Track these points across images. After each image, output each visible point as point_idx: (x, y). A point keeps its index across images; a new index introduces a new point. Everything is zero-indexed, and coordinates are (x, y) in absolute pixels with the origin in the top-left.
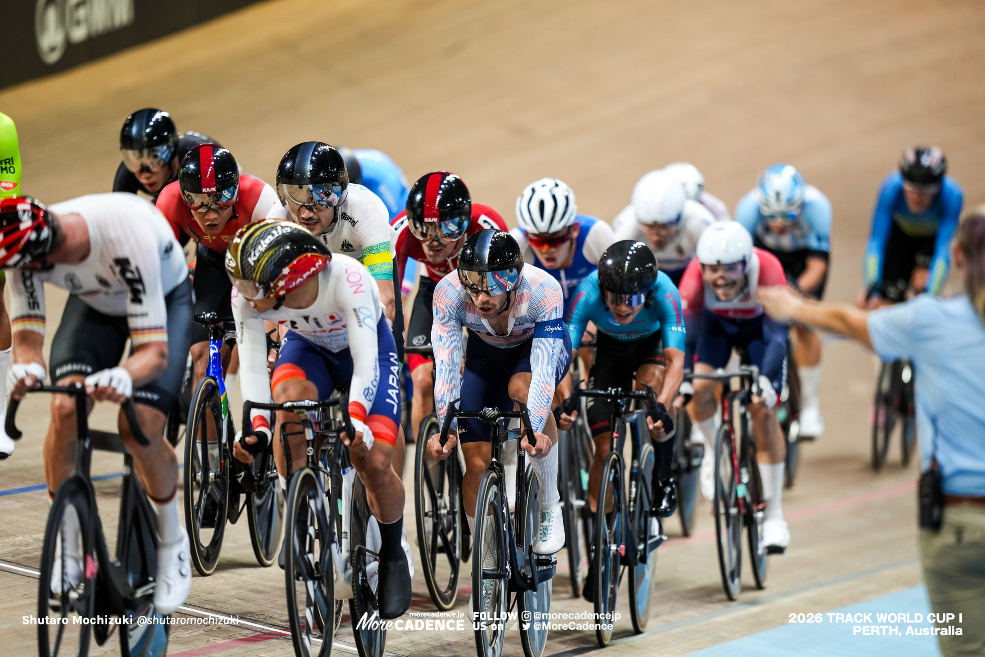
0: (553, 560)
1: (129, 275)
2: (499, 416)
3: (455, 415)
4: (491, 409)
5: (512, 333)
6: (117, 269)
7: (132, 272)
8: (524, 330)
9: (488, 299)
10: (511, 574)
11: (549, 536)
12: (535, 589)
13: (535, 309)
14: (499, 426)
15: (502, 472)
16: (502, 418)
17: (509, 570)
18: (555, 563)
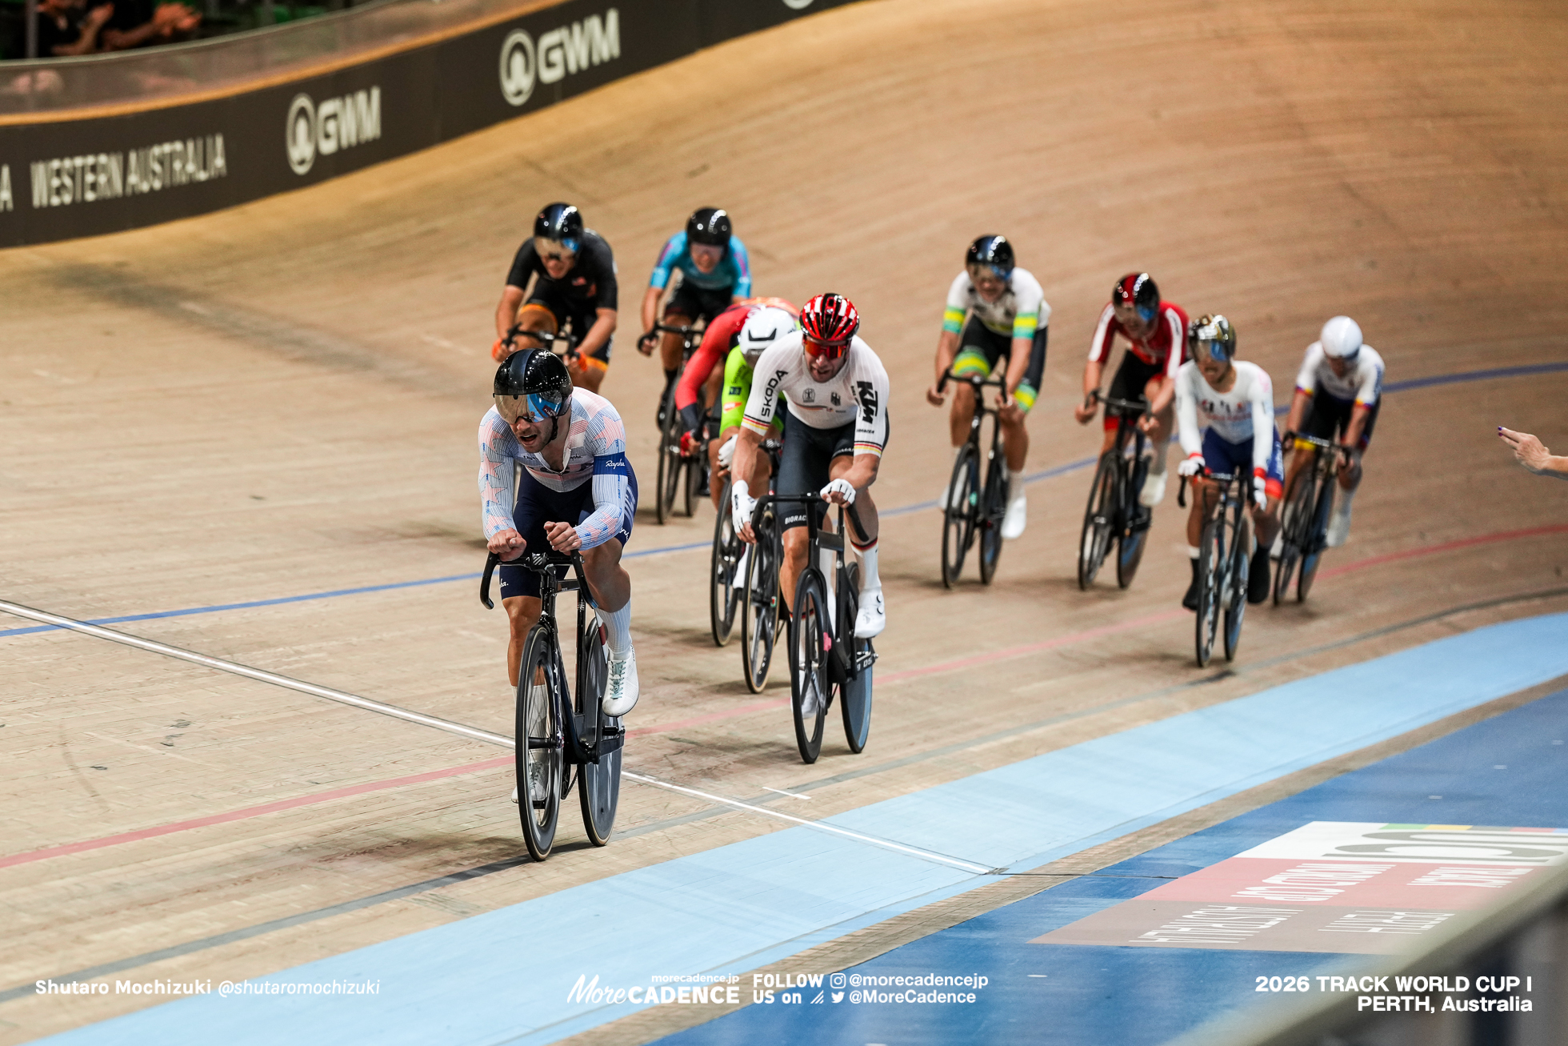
0: (621, 729)
1: (868, 397)
2: (548, 562)
3: (497, 563)
4: (538, 555)
5: (567, 468)
6: (858, 390)
7: (871, 395)
8: (582, 465)
9: (529, 426)
10: (563, 742)
11: (620, 692)
12: (596, 762)
13: (592, 442)
14: (549, 575)
15: (553, 627)
16: (552, 565)
17: (561, 738)
18: (623, 732)
